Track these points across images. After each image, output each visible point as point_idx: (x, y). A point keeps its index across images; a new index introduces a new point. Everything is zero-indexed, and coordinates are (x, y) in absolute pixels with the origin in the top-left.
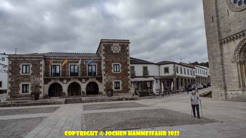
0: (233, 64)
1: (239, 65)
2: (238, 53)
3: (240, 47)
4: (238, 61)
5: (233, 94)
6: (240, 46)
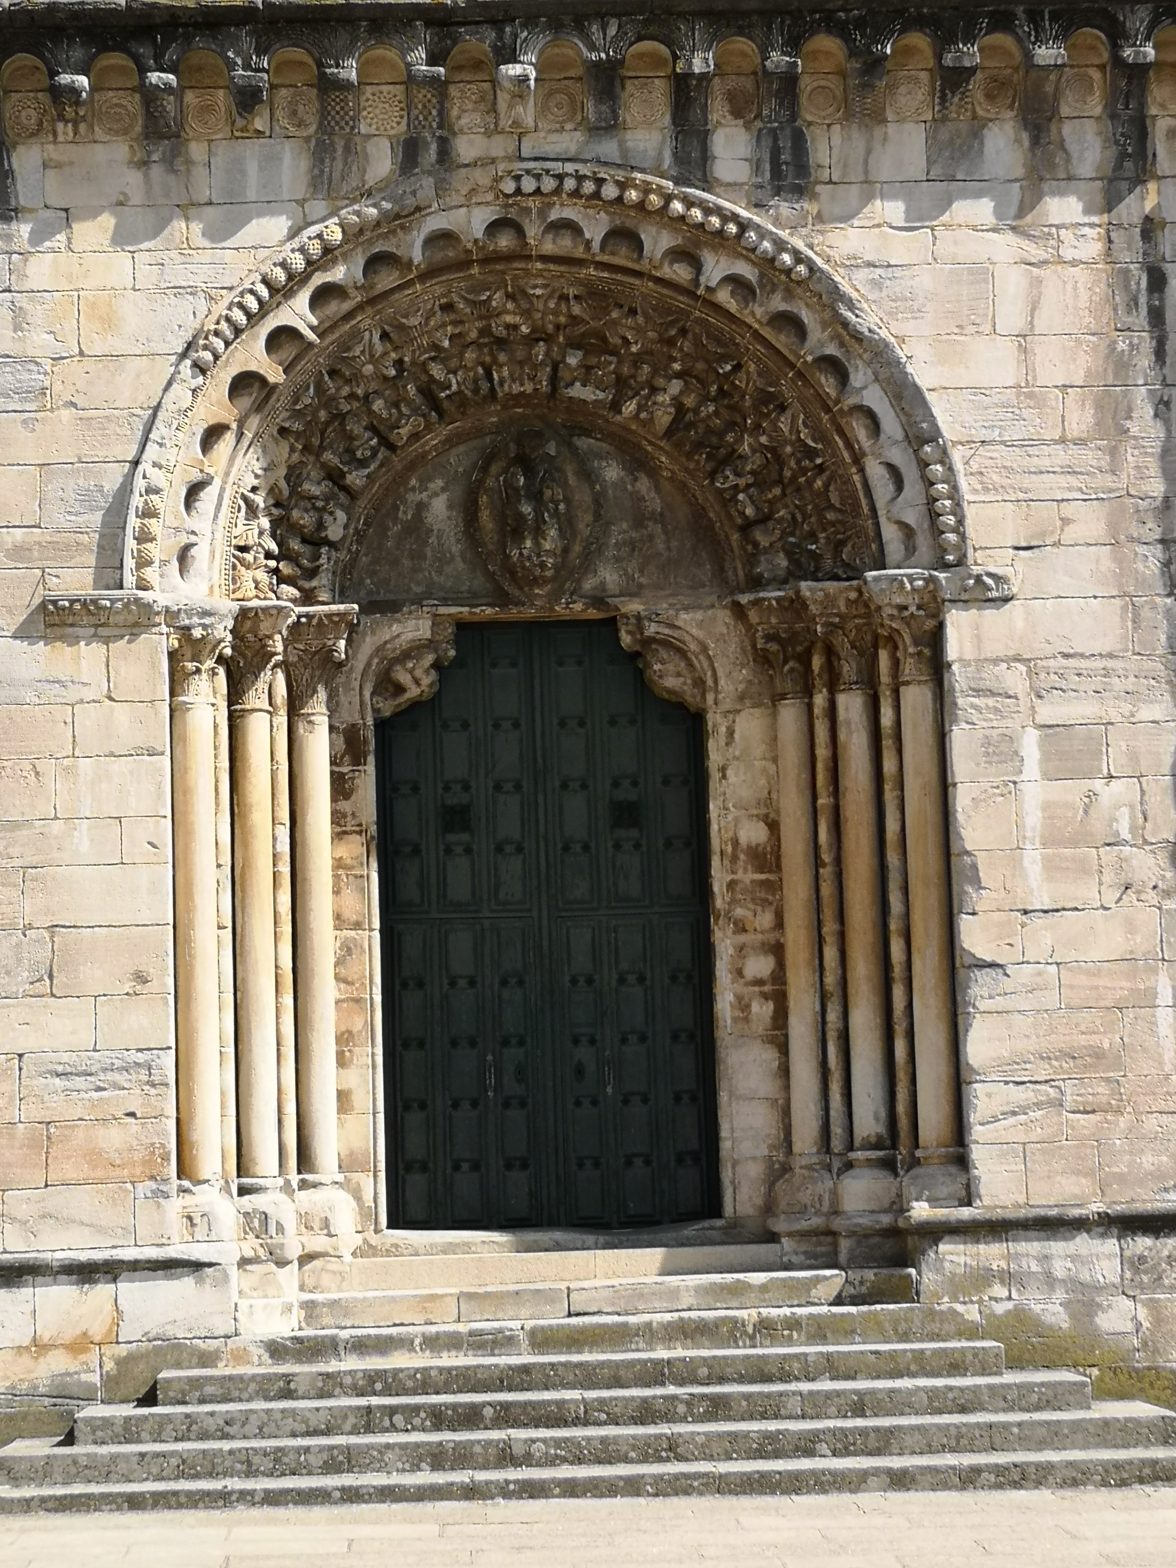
2: (216, 430)
3: (296, 312)
4: (191, 596)
6: (303, 303)
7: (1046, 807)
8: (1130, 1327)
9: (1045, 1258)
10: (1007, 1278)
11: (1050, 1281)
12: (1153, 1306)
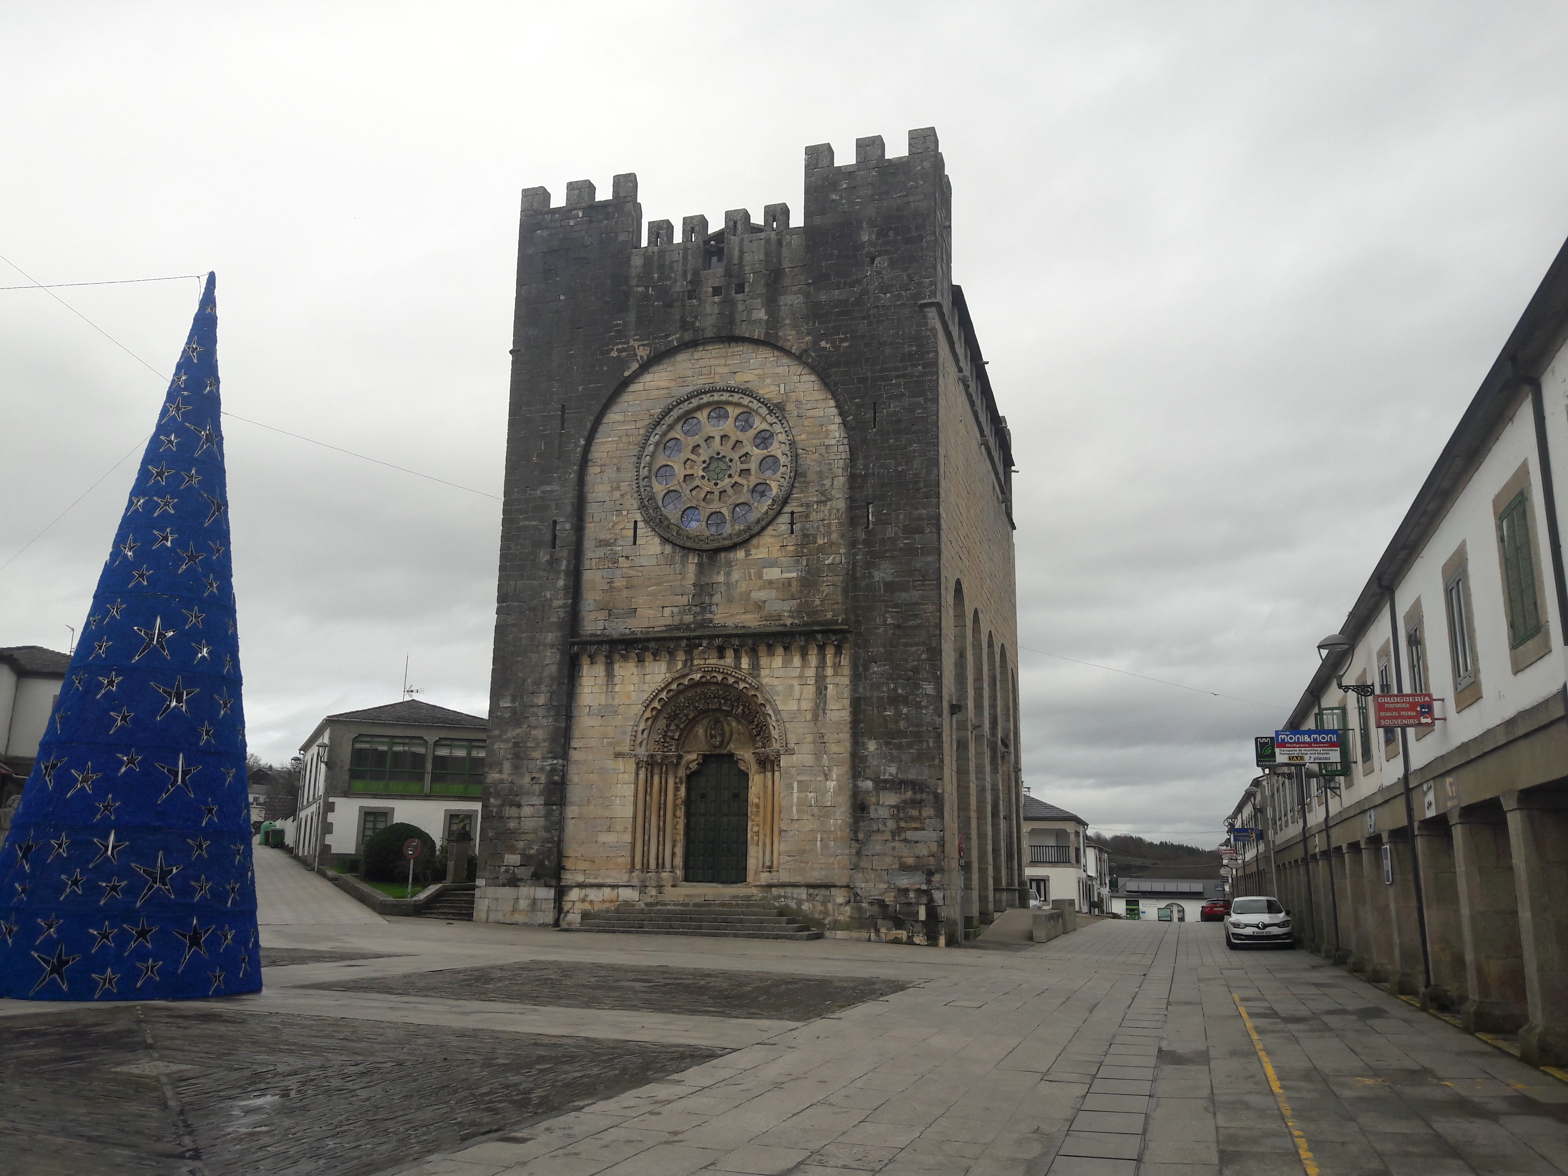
0: (621, 764)
1: (644, 769)
2: (648, 719)
3: (664, 695)
4: (642, 752)
5: (591, 902)
6: (665, 693)
7: (797, 798)
8: (808, 909)
9: (792, 893)
10: (785, 897)
11: (793, 898)
12: (813, 905)
